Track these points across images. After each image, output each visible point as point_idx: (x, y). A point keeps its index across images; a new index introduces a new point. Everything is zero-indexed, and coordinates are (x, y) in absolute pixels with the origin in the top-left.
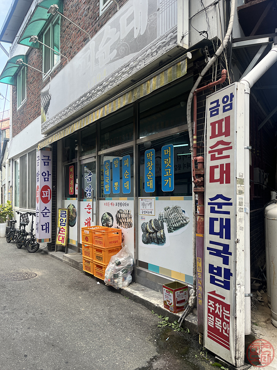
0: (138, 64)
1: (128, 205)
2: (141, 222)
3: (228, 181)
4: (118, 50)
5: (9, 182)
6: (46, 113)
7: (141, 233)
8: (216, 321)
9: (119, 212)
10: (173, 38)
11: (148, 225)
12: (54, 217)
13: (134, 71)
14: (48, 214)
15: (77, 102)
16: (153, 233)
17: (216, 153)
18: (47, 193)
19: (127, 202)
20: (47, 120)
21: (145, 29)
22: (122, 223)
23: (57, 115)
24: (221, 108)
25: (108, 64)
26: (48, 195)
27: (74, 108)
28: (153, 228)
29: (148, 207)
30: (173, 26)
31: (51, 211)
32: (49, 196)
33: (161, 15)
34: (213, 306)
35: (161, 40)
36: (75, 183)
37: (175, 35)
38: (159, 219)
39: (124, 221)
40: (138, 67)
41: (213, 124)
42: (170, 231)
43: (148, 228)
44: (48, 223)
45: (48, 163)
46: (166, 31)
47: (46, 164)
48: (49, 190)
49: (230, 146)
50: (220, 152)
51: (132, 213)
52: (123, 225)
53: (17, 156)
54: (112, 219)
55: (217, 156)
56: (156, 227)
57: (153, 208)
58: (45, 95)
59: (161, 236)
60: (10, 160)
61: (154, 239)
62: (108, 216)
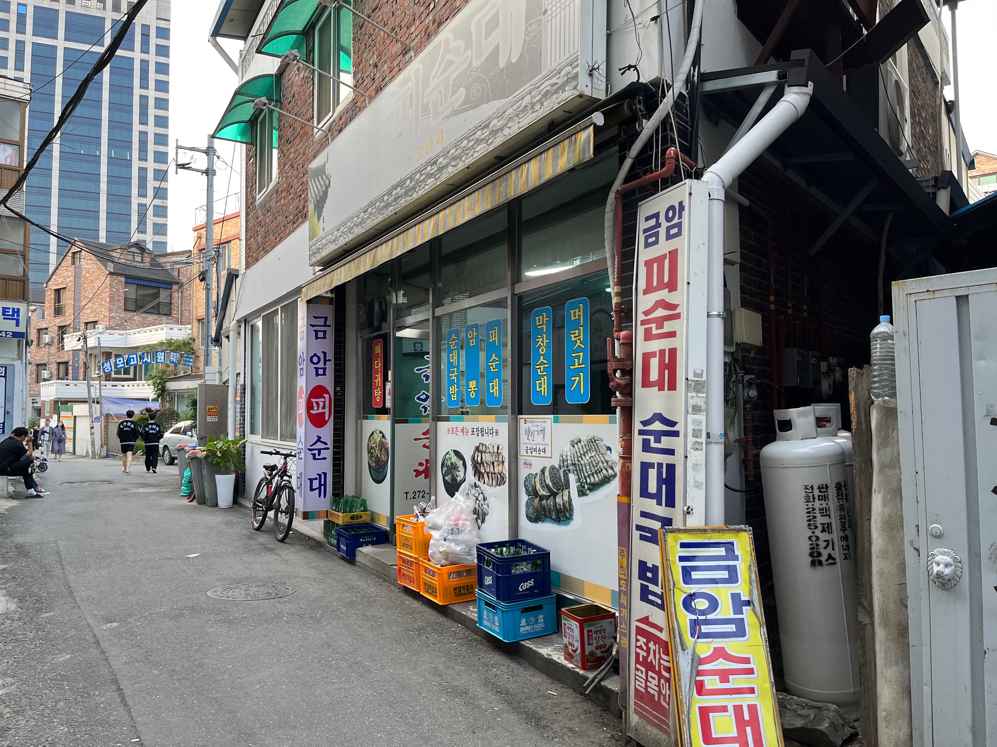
0: (505, 125)
1: (497, 433)
2: (523, 473)
3: (672, 386)
4: (467, 88)
5: (238, 374)
6: (319, 219)
7: (524, 498)
8: (650, 679)
9: (477, 449)
10: (571, 78)
11: (537, 479)
12: (339, 459)
13: (499, 140)
14: (324, 453)
15: (386, 198)
16: (548, 498)
17: (654, 326)
18: (321, 404)
19: (496, 426)
20: (321, 233)
21: (520, 51)
22: (485, 475)
23: (344, 224)
24: (662, 231)
25: (447, 117)
26: (324, 407)
27: (380, 210)
28: (547, 486)
29: (538, 439)
30: (572, 52)
31: (330, 445)
32: (327, 411)
33: (550, 23)
34: (645, 648)
35: (550, 79)
36: (385, 379)
37: (575, 71)
38: (560, 466)
39: (488, 470)
40: (506, 131)
41: (649, 264)
42: (582, 493)
43: (538, 487)
44: (325, 474)
45: (325, 332)
46: (558, 62)
47: (321, 335)
48: (327, 396)
49: (677, 311)
50: (660, 322)
51: (505, 452)
52: (486, 479)
53: (256, 314)
54: (465, 465)
55: (655, 332)
56: (554, 484)
57: (548, 440)
58: (317, 176)
59: (564, 504)
60: (239, 321)
61: (550, 510)
62: (454, 459)
